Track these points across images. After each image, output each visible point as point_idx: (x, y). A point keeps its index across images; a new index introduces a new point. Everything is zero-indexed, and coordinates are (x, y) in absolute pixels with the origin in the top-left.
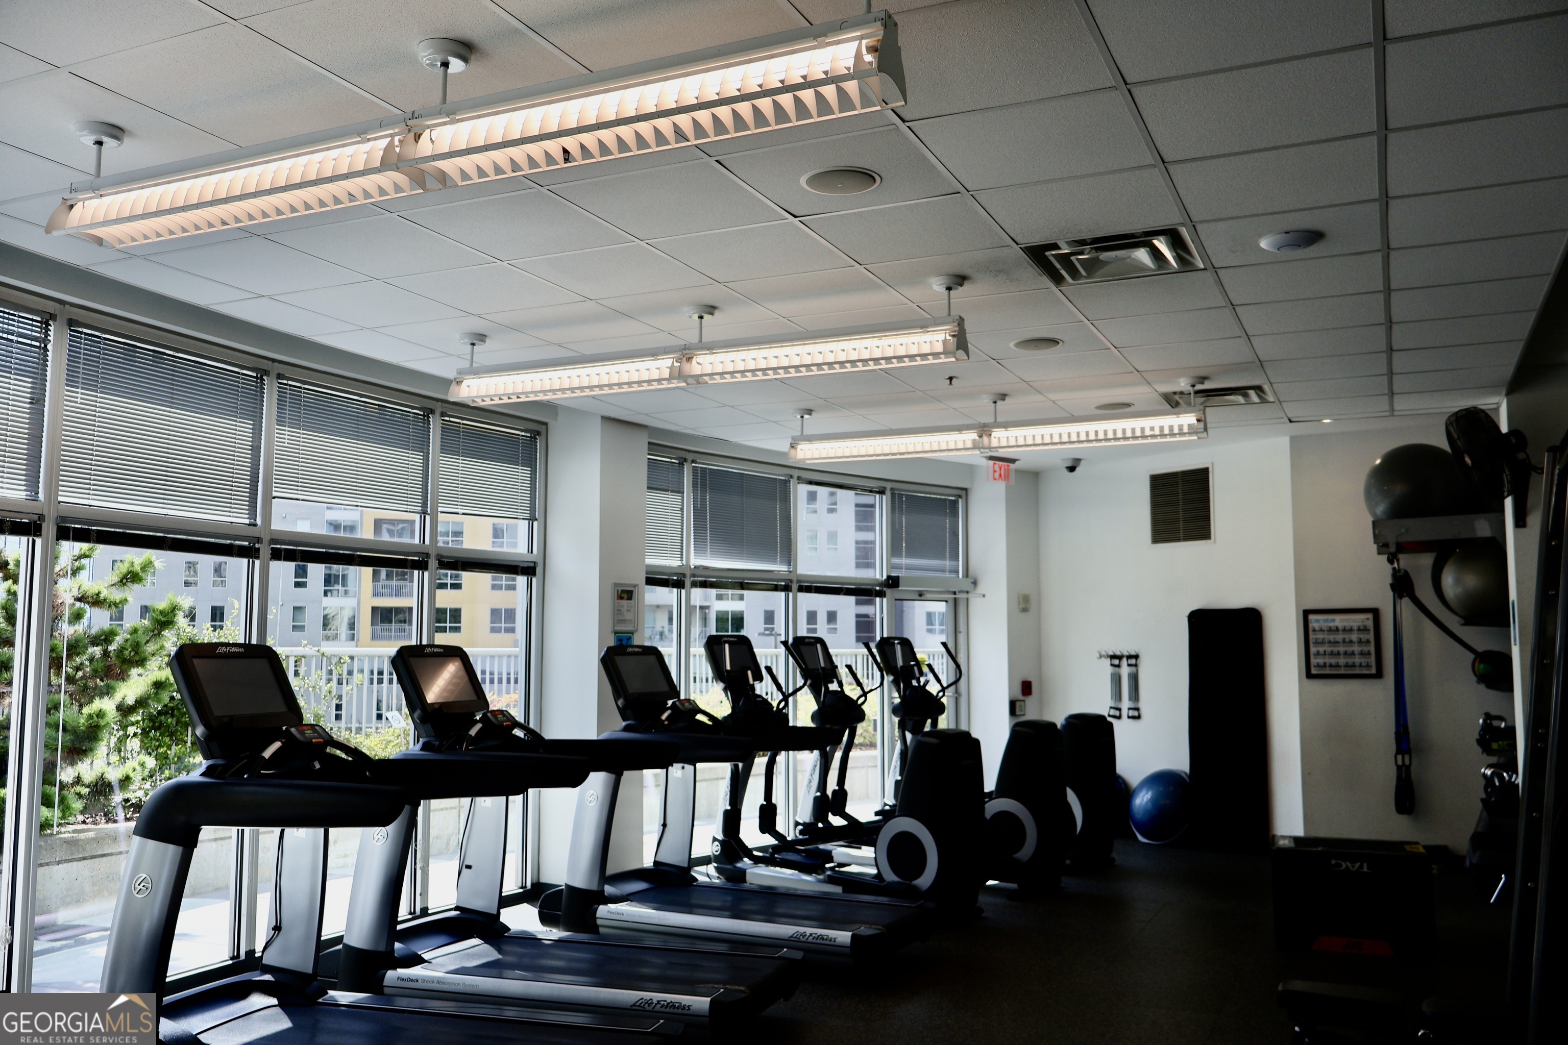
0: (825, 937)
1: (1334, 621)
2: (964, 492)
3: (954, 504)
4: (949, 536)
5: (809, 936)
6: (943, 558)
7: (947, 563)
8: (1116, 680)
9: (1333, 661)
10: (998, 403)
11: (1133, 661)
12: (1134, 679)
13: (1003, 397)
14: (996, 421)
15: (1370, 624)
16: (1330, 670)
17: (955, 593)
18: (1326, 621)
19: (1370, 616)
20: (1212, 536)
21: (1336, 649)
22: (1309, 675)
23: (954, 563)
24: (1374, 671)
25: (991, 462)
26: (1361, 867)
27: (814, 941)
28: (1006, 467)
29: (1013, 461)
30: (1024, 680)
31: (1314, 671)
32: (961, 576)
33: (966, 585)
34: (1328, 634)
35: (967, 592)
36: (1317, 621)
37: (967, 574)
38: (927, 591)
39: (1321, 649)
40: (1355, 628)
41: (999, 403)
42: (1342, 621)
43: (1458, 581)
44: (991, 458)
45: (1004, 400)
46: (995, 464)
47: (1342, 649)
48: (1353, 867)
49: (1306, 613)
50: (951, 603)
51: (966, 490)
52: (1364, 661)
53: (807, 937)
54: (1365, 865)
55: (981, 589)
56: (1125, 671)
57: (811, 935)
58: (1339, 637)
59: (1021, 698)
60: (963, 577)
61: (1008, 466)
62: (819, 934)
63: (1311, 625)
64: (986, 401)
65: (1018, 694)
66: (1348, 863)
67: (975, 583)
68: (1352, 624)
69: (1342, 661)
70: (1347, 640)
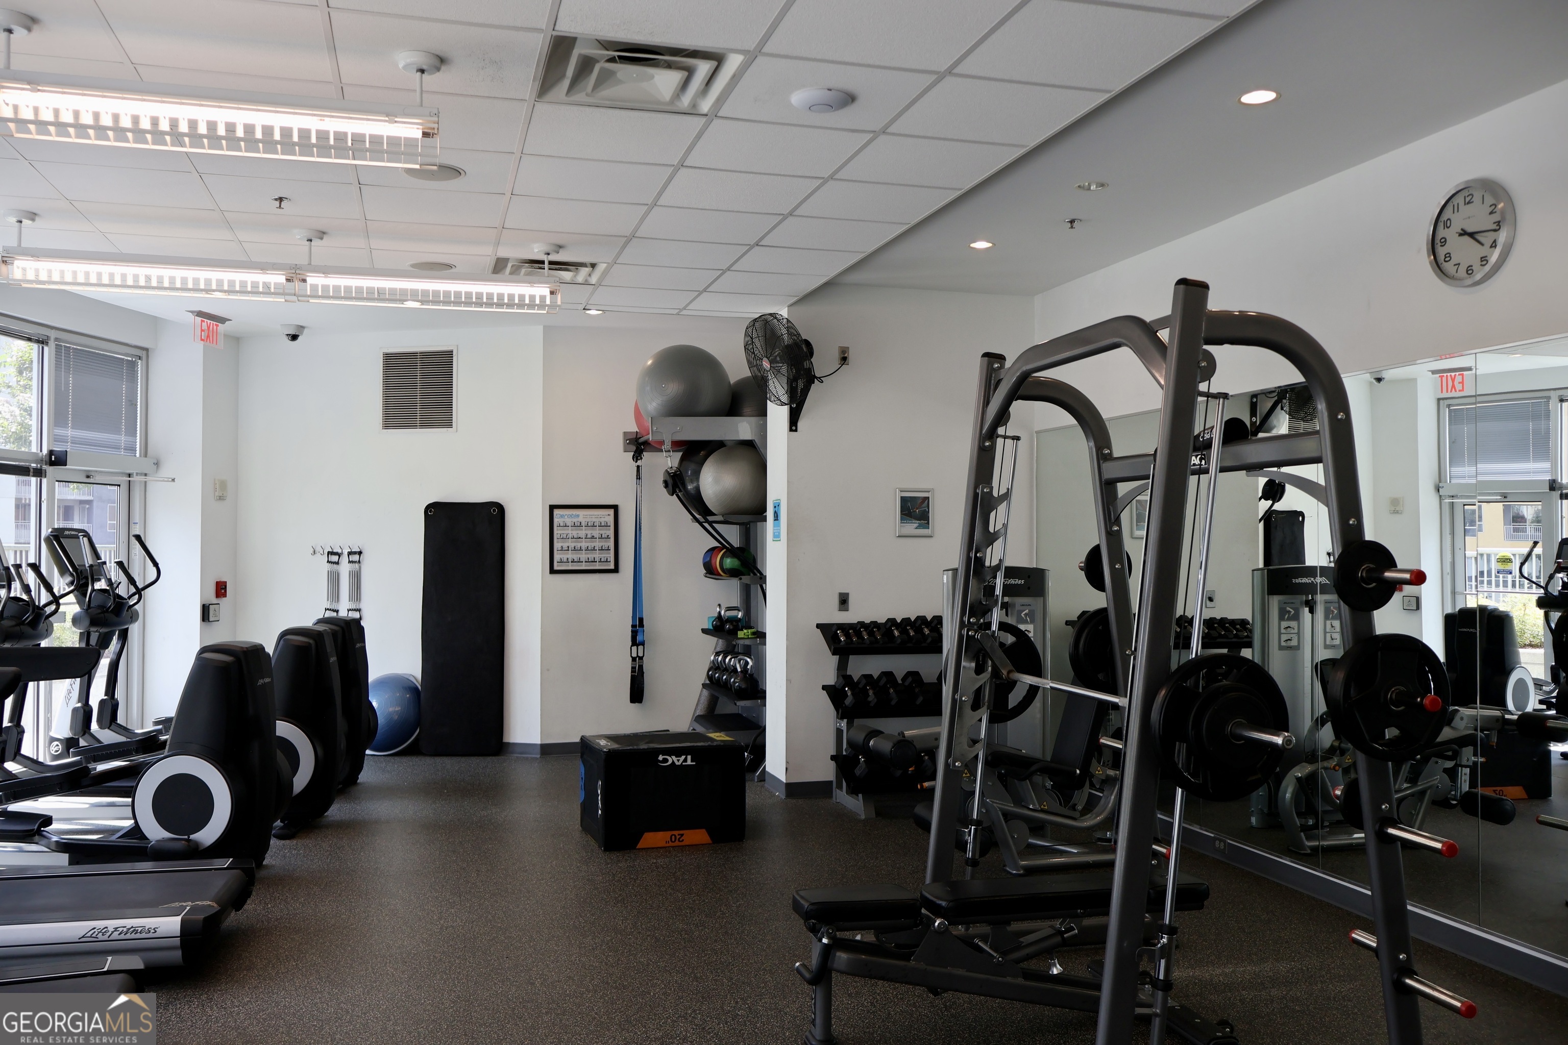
0: (140, 929)
1: (578, 516)
2: (144, 352)
3: (132, 365)
4: (125, 405)
5: (113, 932)
6: (117, 431)
7: (123, 439)
8: (334, 580)
9: (575, 557)
10: (313, 243)
11: (355, 558)
12: (356, 579)
13: (322, 234)
14: (310, 264)
15: (611, 520)
16: (572, 566)
17: (129, 475)
18: (571, 516)
19: (612, 512)
20: (454, 424)
21: (578, 545)
22: (553, 571)
23: (130, 439)
24: (612, 567)
25: (199, 319)
26: (685, 760)
27: (122, 936)
28: (215, 327)
29: (222, 320)
30: (218, 581)
31: (557, 567)
32: (138, 455)
33: (146, 465)
34: (572, 530)
35: (146, 475)
36: (562, 516)
37: (145, 453)
38: (96, 471)
39: (565, 545)
40: (597, 524)
41: (316, 242)
42: (585, 516)
43: (716, 481)
44: (200, 314)
45: (322, 239)
46: (204, 321)
47: (584, 545)
48: (678, 760)
49: (552, 508)
50: (124, 487)
51: (147, 350)
52: (604, 556)
53: (108, 934)
54: (689, 757)
55: (166, 471)
56: (345, 568)
57: (116, 929)
58: (582, 533)
59: (215, 601)
60: (140, 456)
61: (217, 326)
62: (129, 927)
63: (556, 520)
64: (299, 236)
65: (211, 598)
66: (674, 757)
67: (157, 464)
68: (594, 520)
69: (583, 556)
70: (589, 536)
